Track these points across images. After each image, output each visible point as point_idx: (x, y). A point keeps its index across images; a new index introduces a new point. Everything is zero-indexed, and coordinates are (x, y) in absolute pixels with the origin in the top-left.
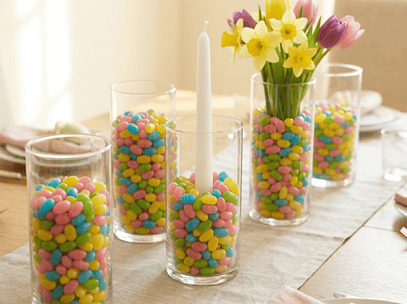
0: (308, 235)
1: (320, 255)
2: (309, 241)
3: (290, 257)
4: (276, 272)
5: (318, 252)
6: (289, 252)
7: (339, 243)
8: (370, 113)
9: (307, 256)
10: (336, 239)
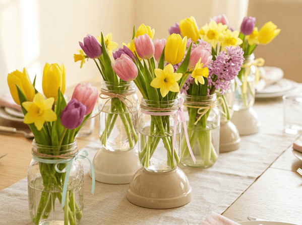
0: (229, 175)
1: (237, 190)
2: (230, 179)
3: (216, 191)
4: (205, 202)
5: (236, 188)
6: (215, 188)
7: (252, 181)
8: (274, 83)
9: (228, 191)
10: (250, 178)
